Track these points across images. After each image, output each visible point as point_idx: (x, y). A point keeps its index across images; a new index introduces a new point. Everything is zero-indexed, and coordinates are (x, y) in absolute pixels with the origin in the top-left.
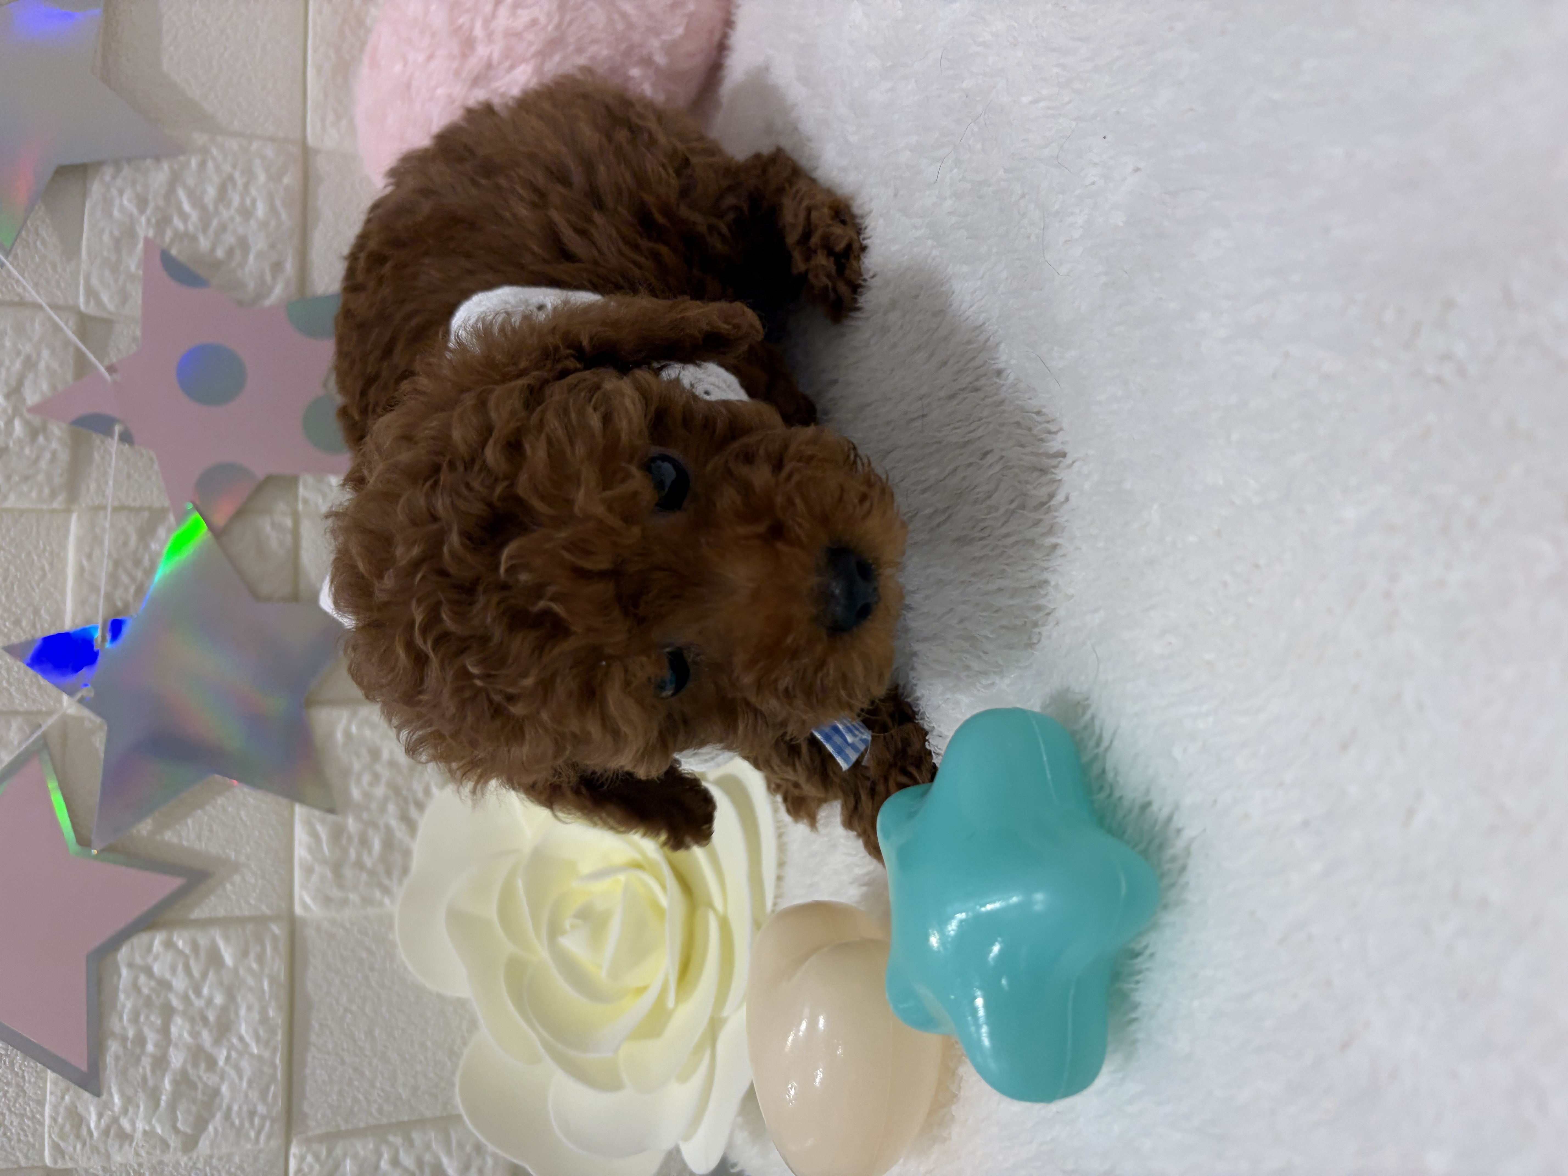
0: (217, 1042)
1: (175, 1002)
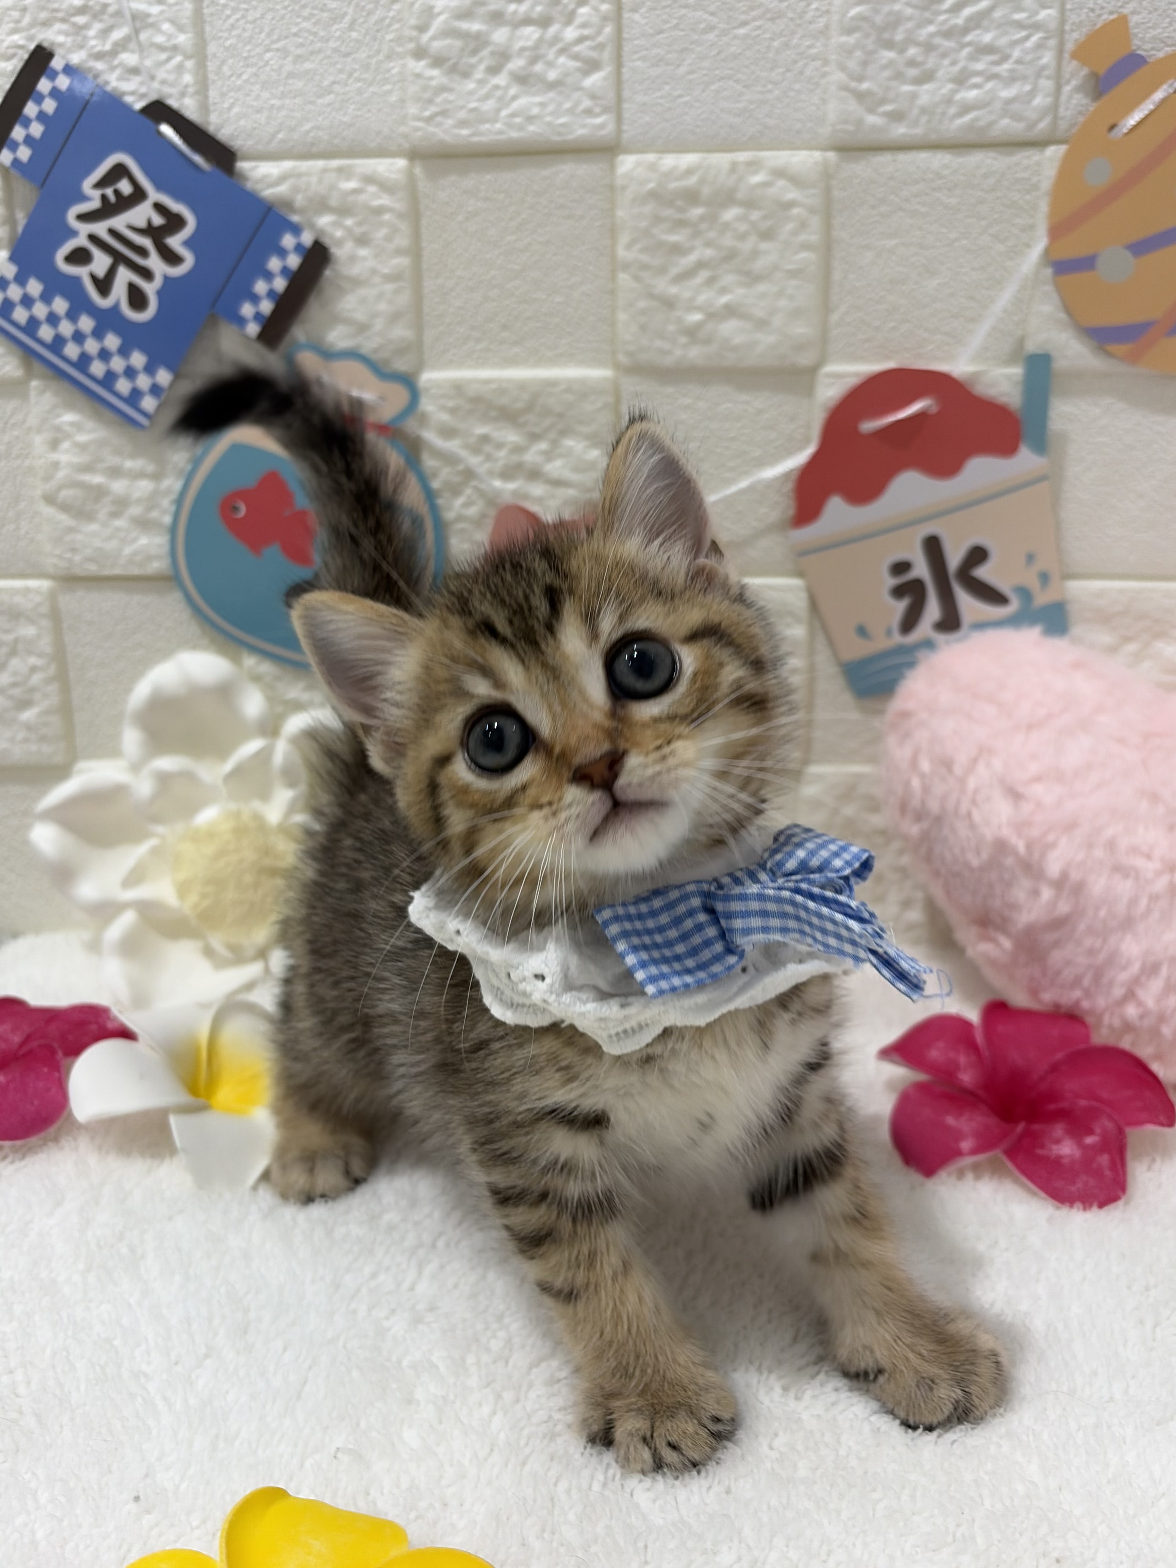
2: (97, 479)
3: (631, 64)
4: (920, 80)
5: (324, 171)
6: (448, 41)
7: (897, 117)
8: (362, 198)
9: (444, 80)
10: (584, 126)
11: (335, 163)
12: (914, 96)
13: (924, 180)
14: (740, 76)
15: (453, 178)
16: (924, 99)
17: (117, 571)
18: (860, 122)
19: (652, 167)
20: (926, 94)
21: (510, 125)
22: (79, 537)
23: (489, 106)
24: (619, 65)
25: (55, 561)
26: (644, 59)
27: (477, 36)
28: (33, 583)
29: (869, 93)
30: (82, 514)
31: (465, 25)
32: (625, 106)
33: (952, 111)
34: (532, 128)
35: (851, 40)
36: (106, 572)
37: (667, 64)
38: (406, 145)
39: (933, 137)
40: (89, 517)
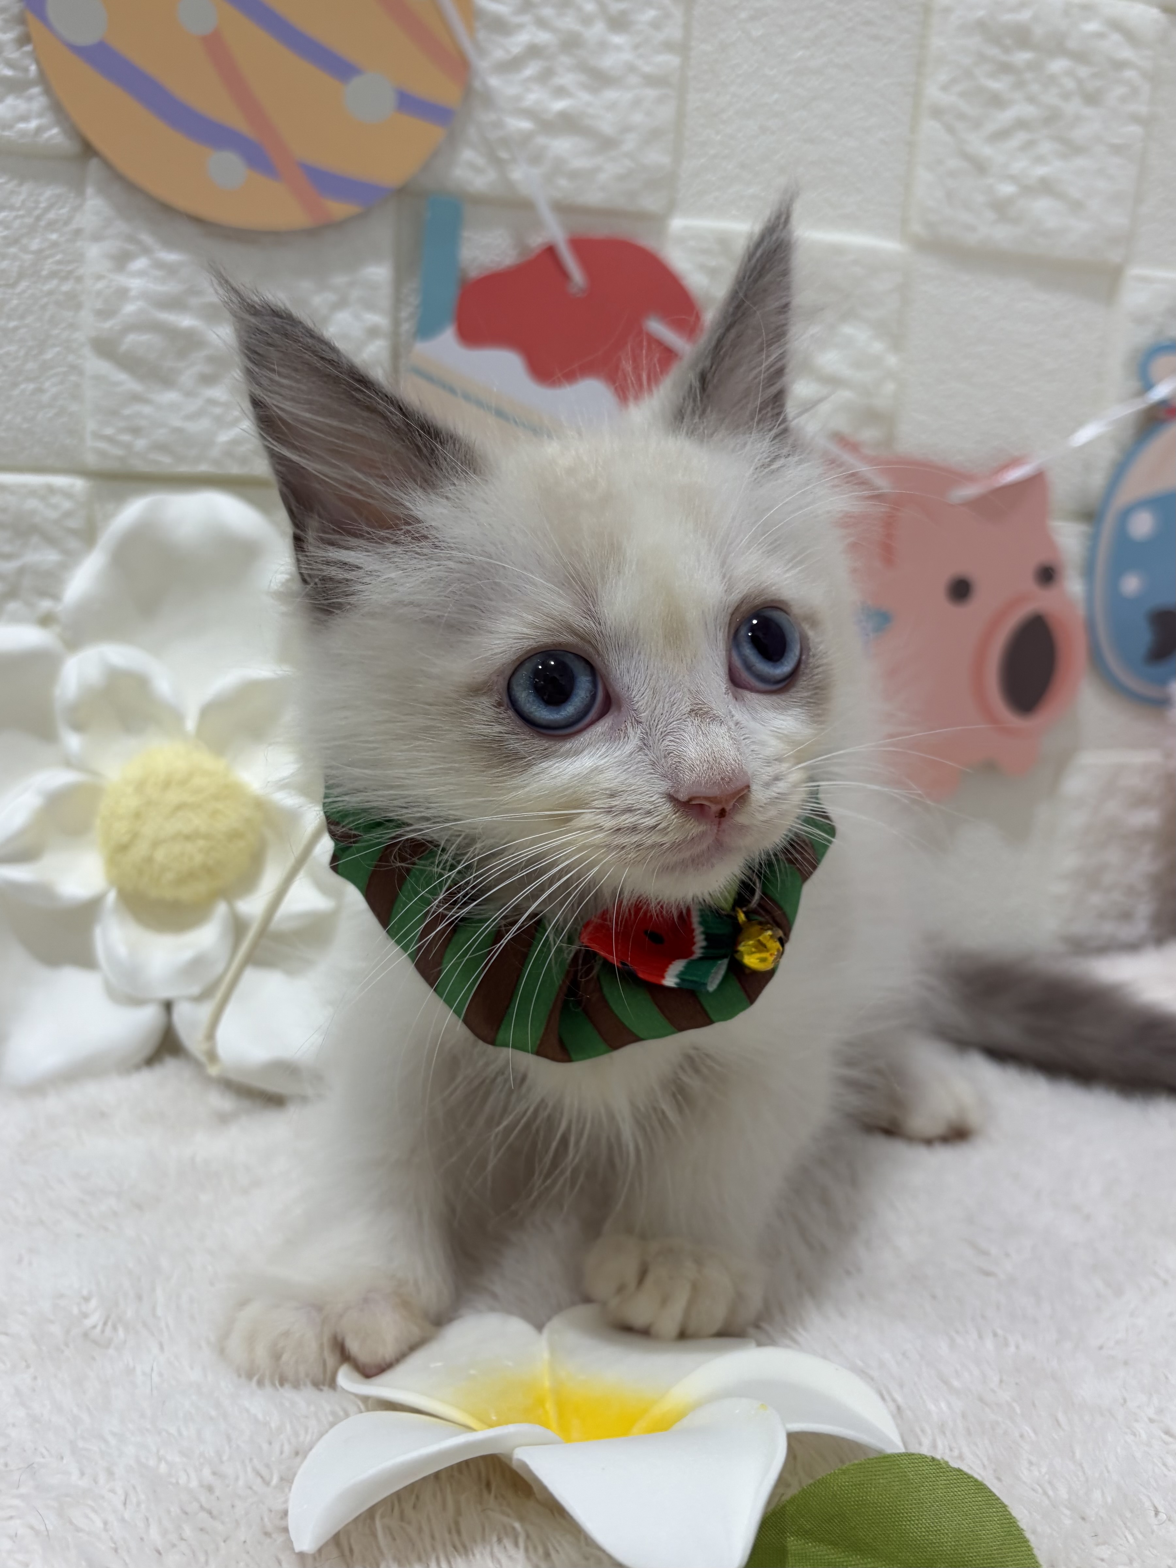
22: (147, 410)
28: (60, 481)
30: (155, 374)
36: (184, 469)
40: (167, 380)
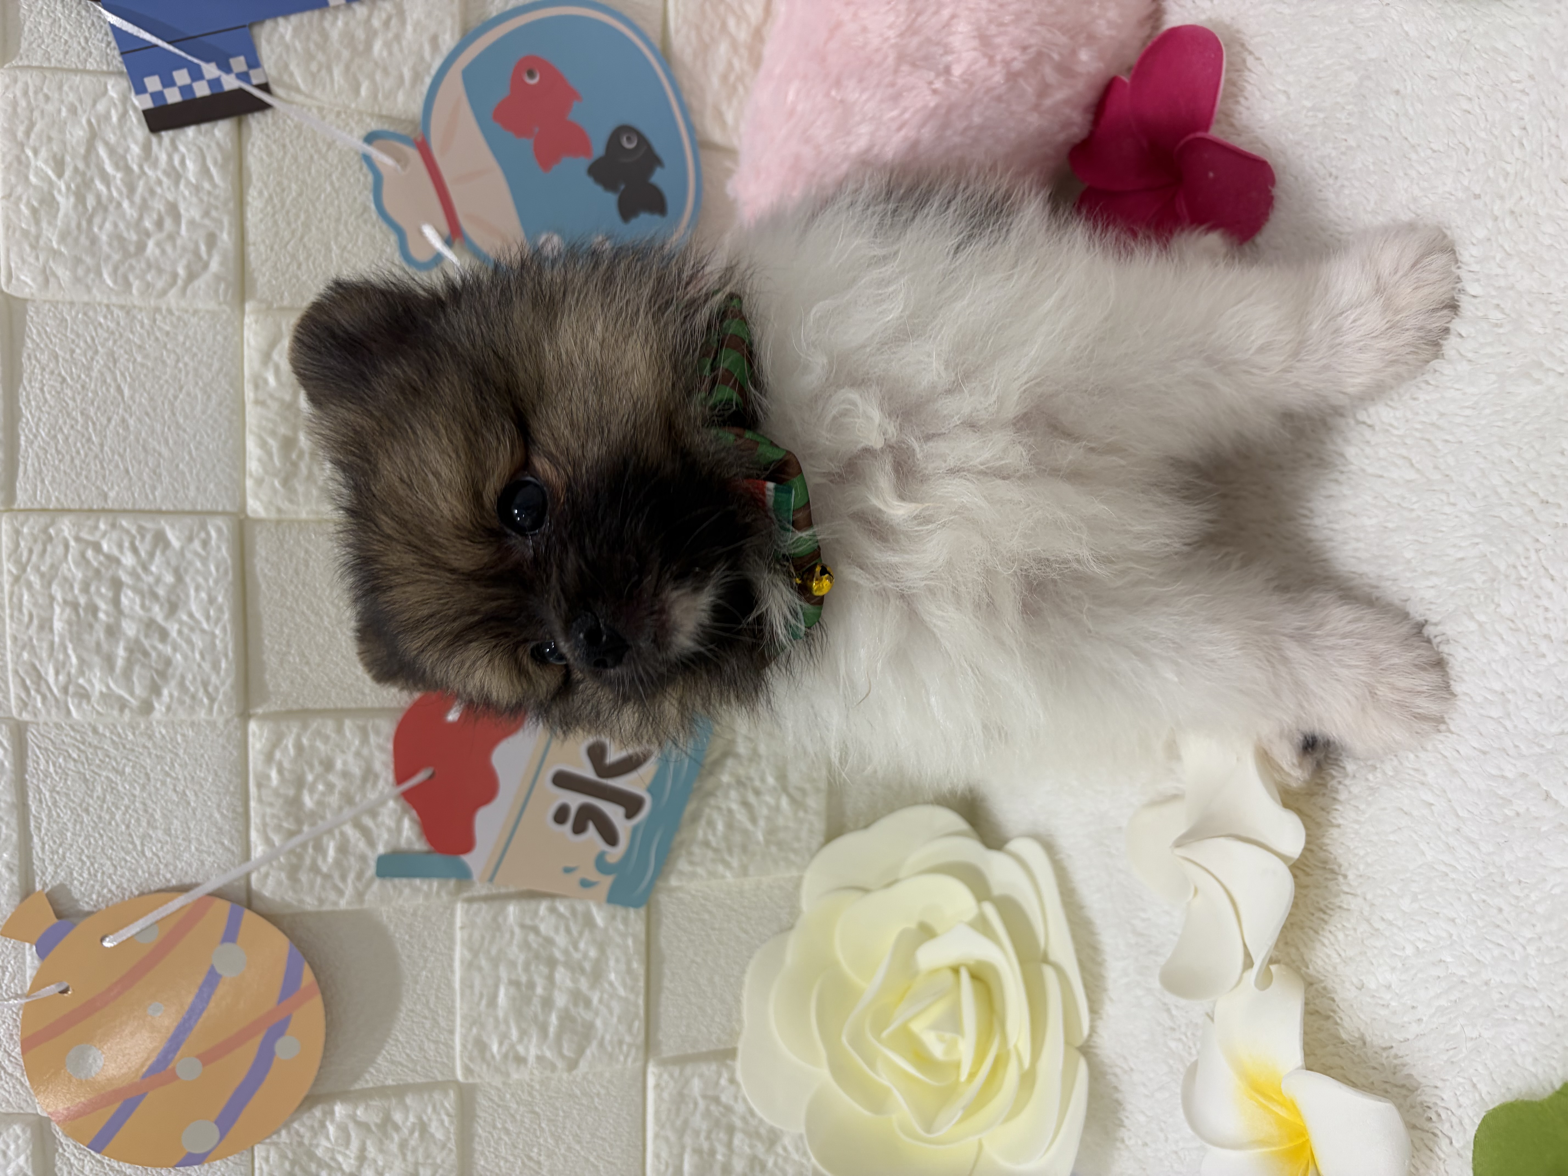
0: (592, 987)
1: (558, 955)
2: (554, 1019)
3: (158, 500)
4: (177, 217)
5: (260, 800)
6: (135, 679)
7: (212, 240)
8: (286, 765)
9: (173, 683)
10: (219, 548)
11: (253, 789)
12: (192, 223)
13: (273, 215)
14: (170, 396)
15: (267, 677)
16: (195, 213)
17: (641, 1001)
18: (218, 278)
19: (259, 482)
20: (190, 211)
21: (218, 620)
22: (608, 1037)
23: (198, 641)
24: (160, 512)
25: (630, 1060)
26: (153, 488)
27: (130, 651)
28: (651, 1081)
29: (188, 267)
30: (586, 1033)
31: (120, 663)
32: (199, 508)
33: (207, 186)
34: (220, 599)
35: (136, 284)
37: (159, 465)
38: (236, 720)
39: (231, 205)
40: (590, 1027)
